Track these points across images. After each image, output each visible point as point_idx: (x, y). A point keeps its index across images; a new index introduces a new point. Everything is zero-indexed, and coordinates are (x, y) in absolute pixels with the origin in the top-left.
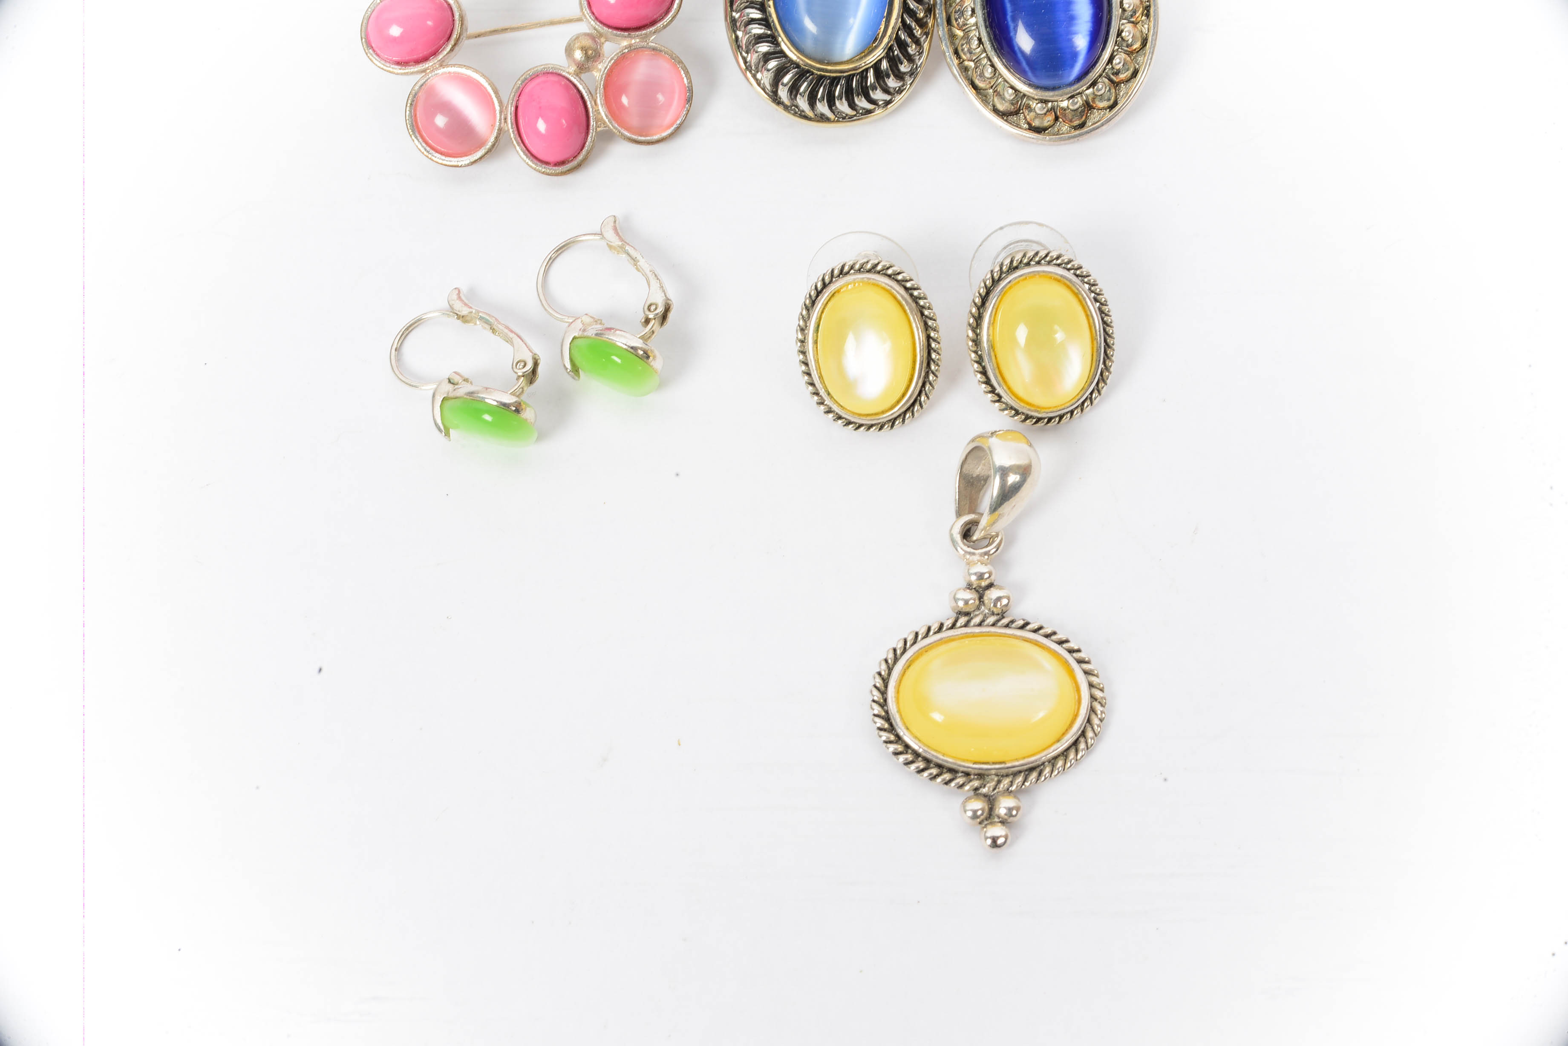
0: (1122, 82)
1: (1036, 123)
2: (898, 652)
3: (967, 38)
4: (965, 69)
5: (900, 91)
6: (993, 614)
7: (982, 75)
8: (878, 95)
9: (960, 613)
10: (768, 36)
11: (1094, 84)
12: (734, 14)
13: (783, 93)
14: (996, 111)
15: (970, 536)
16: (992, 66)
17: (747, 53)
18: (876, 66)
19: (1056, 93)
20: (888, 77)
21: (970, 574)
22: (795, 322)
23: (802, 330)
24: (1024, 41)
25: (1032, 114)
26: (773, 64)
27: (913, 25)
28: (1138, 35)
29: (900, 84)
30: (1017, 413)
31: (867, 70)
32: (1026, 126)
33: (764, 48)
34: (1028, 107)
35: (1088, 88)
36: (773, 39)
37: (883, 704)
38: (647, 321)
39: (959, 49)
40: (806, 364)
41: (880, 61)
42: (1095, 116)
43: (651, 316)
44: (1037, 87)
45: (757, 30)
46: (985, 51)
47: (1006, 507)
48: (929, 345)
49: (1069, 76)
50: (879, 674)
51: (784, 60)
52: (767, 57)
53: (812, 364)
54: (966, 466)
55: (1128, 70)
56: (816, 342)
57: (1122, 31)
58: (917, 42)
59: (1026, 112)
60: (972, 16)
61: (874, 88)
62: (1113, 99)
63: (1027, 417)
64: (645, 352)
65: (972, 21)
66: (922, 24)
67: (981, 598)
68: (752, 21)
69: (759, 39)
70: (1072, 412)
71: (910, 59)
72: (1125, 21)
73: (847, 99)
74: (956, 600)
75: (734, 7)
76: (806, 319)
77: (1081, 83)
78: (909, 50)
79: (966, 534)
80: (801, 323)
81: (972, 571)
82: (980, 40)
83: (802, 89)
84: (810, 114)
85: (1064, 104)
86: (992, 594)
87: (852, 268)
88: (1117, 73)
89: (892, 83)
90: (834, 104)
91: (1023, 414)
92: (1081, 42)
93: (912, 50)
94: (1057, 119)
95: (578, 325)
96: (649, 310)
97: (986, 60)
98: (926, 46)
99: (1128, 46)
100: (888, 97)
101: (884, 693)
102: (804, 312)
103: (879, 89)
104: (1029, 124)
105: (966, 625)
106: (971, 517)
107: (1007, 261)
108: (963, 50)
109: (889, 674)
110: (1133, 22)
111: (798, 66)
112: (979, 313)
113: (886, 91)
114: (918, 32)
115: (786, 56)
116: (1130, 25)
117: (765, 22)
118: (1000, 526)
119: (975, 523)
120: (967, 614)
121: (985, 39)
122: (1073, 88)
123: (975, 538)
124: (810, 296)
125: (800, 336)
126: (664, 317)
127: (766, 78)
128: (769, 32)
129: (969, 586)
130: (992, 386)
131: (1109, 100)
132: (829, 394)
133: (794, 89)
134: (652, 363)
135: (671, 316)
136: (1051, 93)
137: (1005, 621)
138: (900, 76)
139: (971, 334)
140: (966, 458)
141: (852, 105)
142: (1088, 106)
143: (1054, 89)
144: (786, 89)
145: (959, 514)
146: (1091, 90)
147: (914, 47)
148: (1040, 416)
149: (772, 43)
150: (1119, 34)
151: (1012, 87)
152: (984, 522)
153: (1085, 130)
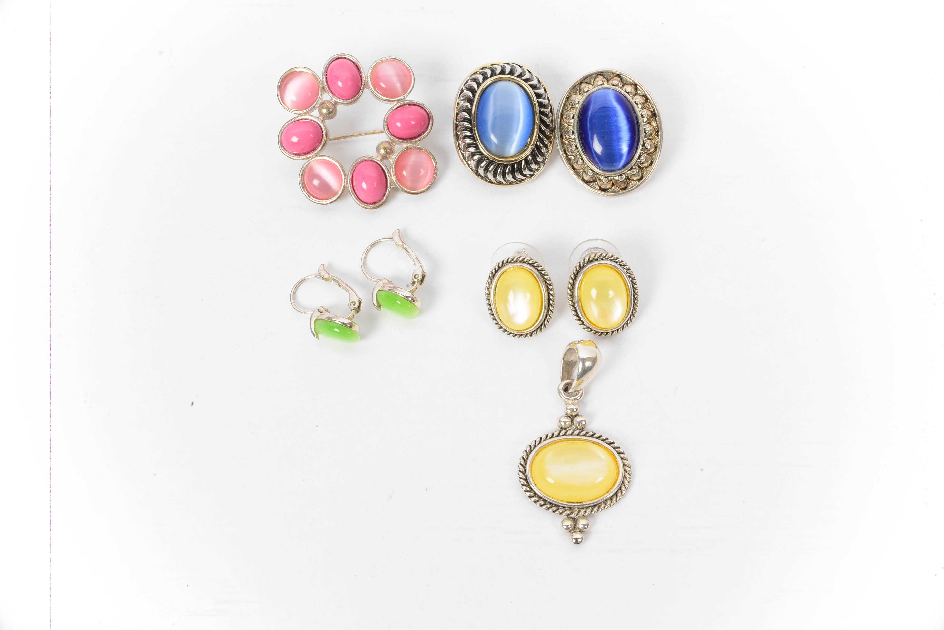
0: (645, 167)
1: (603, 187)
2: (532, 447)
3: (570, 145)
4: (569, 160)
5: (538, 170)
6: (578, 429)
7: (577, 163)
8: (527, 172)
9: (562, 428)
10: (474, 144)
11: (631, 169)
12: (457, 132)
13: (481, 171)
14: (584, 180)
15: (568, 390)
16: (582, 159)
17: (464, 151)
18: (526, 159)
19: (613, 173)
20: (532, 163)
21: (567, 409)
22: (485, 285)
23: (488, 289)
24: (597, 147)
25: (601, 182)
26: (476, 157)
27: (544, 138)
28: (653, 145)
29: (538, 166)
30: (591, 330)
31: (521, 161)
32: (598, 188)
33: (472, 150)
34: (600, 179)
35: (628, 171)
36: (476, 146)
37: (524, 473)
38: (414, 283)
39: (566, 150)
40: (490, 305)
41: (528, 156)
42: (632, 183)
43: (416, 280)
44: (603, 170)
45: (469, 141)
46: (578, 152)
47: (585, 378)
48: (549, 297)
49: (619, 166)
50: (523, 458)
51: (481, 156)
52: (473, 154)
53: (493, 305)
54: (566, 357)
55: (648, 162)
56: (494, 295)
57: (645, 144)
58: (546, 146)
59: (598, 181)
60: (572, 135)
61: (525, 169)
62: (640, 175)
63: (596, 332)
64: (413, 299)
65: (573, 137)
66: (548, 138)
67: (572, 421)
68: (466, 137)
69: (469, 145)
70: (618, 330)
71: (542, 155)
72: (646, 139)
73: (512, 174)
74: (560, 421)
75: (458, 129)
76: (490, 284)
77: (625, 169)
78: (542, 150)
79: (566, 389)
80: (488, 285)
81: (568, 408)
82: (576, 146)
83: (490, 169)
84: (494, 181)
85: (617, 178)
86: (578, 419)
87: (512, 260)
88: (643, 163)
89: (533, 166)
90: (506, 177)
91: (594, 330)
92: (625, 148)
93: (543, 150)
94: (613, 184)
95: (381, 284)
96: (415, 277)
97: (579, 156)
98: (551, 148)
99: (648, 150)
100: (532, 173)
101: (524, 467)
102: (489, 280)
103: (527, 169)
104: (599, 187)
105: (565, 435)
106: (568, 381)
107: (587, 258)
108: (568, 150)
109: (527, 458)
110: (650, 139)
111: (488, 159)
112: (573, 282)
113: (531, 170)
114: (546, 142)
115: (482, 154)
116: (649, 141)
117: (473, 137)
118: (582, 386)
119: (571, 384)
120: (565, 429)
121: (579, 146)
122: (621, 171)
123: (570, 392)
124: (492, 273)
125: (487, 292)
126: (422, 281)
127: (473, 164)
128: (474, 142)
129: (567, 415)
130: (579, 317)
131: (638, 176)
132: (501, 320)
133: (486, 169)
134: (416, 304)
135: (425, 280)
136: (610, 173)
137: (584, 433)
138: (537, 163)
139: (569, 292)
140: (566, 353)
141: (514, 177)
142: (628, 179)
143: (611, 171)
144: (483, 169)
145: (563, 380)
146: (630, 172)
147: (544, 149)
148: (602, 332)
149: (476, 148)
150: (644, 145)
151: (592, 170)
152: (574, 385)
153: (627, 190)
